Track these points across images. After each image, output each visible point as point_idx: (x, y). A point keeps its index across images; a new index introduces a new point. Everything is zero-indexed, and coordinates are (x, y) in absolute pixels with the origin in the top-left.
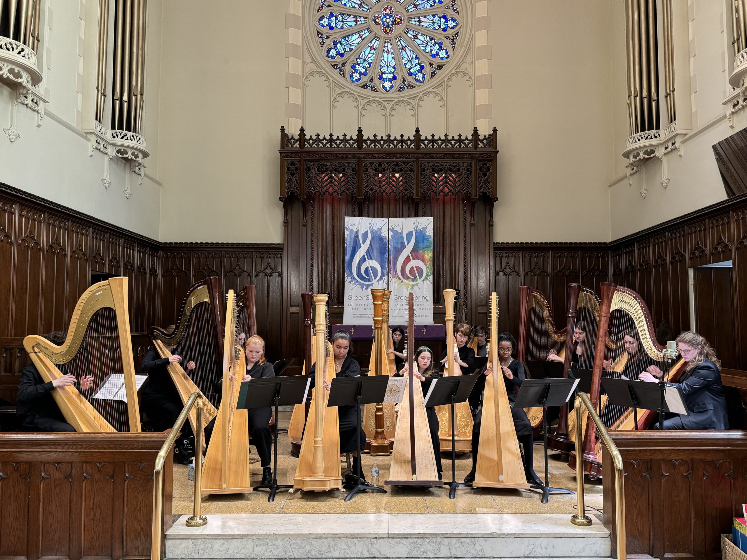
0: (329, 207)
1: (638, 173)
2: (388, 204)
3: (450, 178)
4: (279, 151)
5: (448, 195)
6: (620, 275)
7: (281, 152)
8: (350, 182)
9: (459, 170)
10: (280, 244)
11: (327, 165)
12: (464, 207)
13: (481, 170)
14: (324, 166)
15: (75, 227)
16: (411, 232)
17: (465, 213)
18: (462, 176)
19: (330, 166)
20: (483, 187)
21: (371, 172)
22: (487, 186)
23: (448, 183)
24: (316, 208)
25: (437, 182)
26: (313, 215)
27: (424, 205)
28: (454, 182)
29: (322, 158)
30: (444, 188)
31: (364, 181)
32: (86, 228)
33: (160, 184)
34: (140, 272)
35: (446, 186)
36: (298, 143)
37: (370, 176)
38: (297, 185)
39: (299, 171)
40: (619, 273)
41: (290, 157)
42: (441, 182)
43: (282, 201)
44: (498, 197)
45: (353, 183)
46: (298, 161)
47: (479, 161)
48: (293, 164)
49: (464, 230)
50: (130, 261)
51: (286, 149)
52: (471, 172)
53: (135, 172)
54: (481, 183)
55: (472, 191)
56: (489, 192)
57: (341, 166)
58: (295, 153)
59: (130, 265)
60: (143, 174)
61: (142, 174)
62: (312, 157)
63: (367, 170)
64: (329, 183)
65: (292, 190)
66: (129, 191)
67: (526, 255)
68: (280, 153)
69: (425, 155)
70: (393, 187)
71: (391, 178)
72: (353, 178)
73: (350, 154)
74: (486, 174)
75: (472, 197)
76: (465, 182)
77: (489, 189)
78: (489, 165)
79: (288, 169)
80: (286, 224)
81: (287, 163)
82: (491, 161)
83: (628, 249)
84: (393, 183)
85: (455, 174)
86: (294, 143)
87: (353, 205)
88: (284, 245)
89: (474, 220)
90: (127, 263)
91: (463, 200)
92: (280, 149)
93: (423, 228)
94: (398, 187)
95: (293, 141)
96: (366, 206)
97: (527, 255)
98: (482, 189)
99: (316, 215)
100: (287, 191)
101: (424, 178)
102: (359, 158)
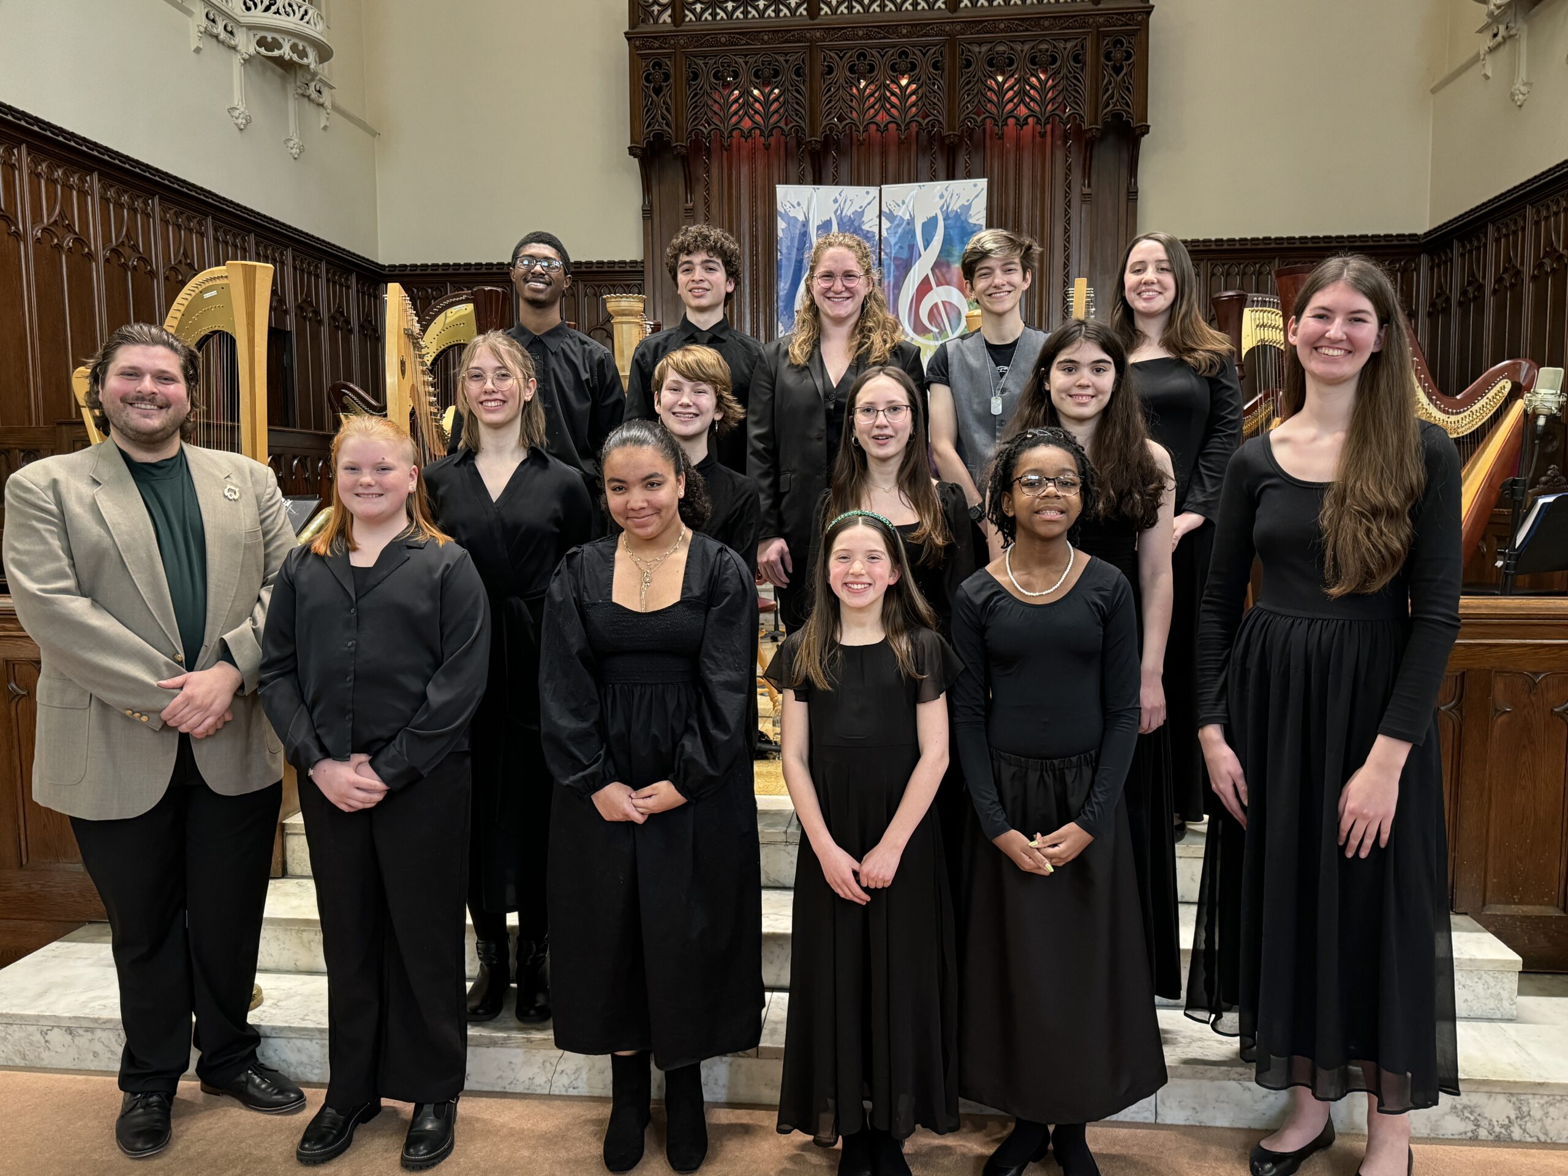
0: (745, 170)
1: (1508, 43)
2: (884, 154)
3: (1034, 80)
4: (626, 33)
5: (1027, 123)
6: (1446, 311)
7: (629, 36)
8: (790, 101)
9: (1054, 60)
10: (636, 262)
11: (736, 63)
12: (1067, 156)
13: (1108, 57)
14: (729, 66)
15: (172, 212)
16: (935, 218)
17: (1069, 168)
18: (1061, 75)
19: (743, 64)
20: (1115, 99)
21: (841, 74)
22: (1123, 98)
23: (1027, 93)
24: (715, 172)
25: (1001, 91)
26: (708, 189)
27: (969, 153)
28: (1042, 89)
29: (724, 45)
30: (1017, 106)
31: (824, 99)
32: (199, 217)
33: (374, 134)
34: (337, 327)
35: (1022, 101)
36: (669, 12)
37: (837, 85)
38: (669, 116)
39: (672, 80)
40: (1443, 308)
41: (651, 49)
42: (1011, 93)
43: (635, 156)
44: (1149, 123)
45: (797, 104)
46: (669, 56)
47: (1107, 34)
48: (658, 65)
49: (1066, 213)
50: (311, 301)
51: (642, 28)
52: (1084, 64)
53: (308, 97)
54: (1107, 90)
55: (1086, 111)
56: (1130, 113)
57: (769, 64)
58: (661, 38)
59: (311, 309)
60: (328, 104)
61: (326, 104)
62: (701, 46)
63: (830, 70)
64: (741, 107)
65: (656, 127)
66: (296, 140)
67: (1215, 271)
68: (629, 39)
69: (972, 24)
70: (893, 110)
71: (887, 87)
72: (798, 91)
73: (790, 31)
74: (1121, 68)
75: (1085, 127)
76: (1069, 89)
77: (1127, 104)
78: (1130, 43)
79: (647, 79)
80: (647, 214)
81: (644, 64)
82: (1133, 33)
83: (1471, 242)
84: (893, 99)
85: (1045, 72)
86: (660, 13)
87: (800, 161)
88: (646, 265)
89: (1089, 186)
90: (305, 305)
91: (1065, 137)
92: (627, 29)
93: (962, 207)
94: (904, 110)
95: (656, 8)
96: (830, 160)
97: (1219, 270)
98: (1111, 106)
99: (715, 189)
100: (645, 132)
101: (968, 83)
102: (811, 40)
